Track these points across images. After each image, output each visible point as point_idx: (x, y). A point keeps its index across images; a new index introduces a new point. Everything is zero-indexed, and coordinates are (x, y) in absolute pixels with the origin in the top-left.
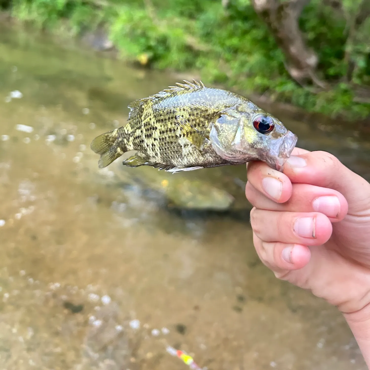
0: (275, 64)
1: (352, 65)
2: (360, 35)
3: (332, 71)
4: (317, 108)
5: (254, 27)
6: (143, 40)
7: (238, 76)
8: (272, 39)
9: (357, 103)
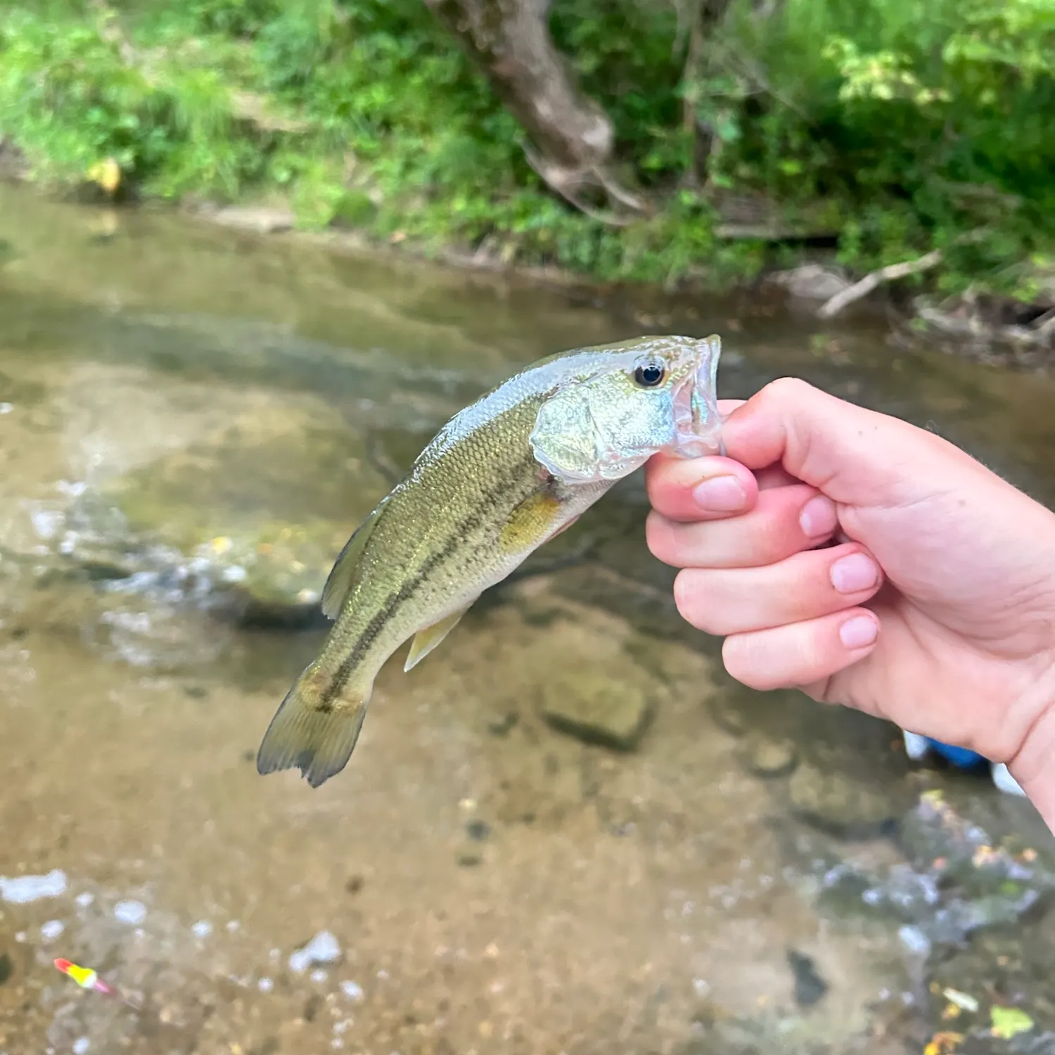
0: (499, 153)
1: (704, 137)
2: (717, 53)
3: (653, 161)
4: (627, 268)
5: (429, 49)
6: (96, 115)
7: (401, 197)
8: (481, 82)
9: (729, 241)
